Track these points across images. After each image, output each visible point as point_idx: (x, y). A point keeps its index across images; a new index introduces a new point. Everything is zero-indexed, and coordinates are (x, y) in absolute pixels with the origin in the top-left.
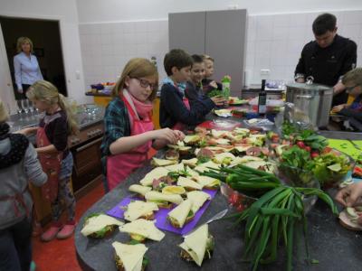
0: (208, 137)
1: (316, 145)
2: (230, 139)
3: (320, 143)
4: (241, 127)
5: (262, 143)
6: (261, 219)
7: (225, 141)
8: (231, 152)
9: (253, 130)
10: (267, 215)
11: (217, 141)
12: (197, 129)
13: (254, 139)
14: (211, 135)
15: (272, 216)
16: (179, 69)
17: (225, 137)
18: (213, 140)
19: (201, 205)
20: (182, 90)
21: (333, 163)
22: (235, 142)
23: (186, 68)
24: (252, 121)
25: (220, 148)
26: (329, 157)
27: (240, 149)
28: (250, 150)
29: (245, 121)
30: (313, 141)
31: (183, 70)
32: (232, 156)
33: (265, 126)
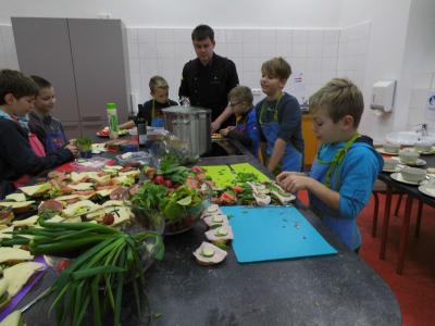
0: (64, 183)
1: (176, 178)
2: (93, 181)
3: (181, 175)
4: (112, 164)
5: (133, 181)
6: (73, 287)
7: (87, 186)
8: (90, 199)
9: (127, 166)
10: (80, 280)
11: (75, 187)
12: (50, 174)
13: (124, 178)
14: (68, 181)
15: (90, 279)
16: (18, 98)
17: (88, 181)
18: (70, 186)
19: (24, 282)
20: (24, 124)
21: (184, 197)
22: (99, 185)
23: (28, 98)
24: (127, 156)
25: (76, 196)
26: (183, 190)
27: (104, 193)
28: (115, 193)
29: (117, 157)
30: (173, 173)
31: (24, 100)
32: (91, 204)
33: (143, 160)
